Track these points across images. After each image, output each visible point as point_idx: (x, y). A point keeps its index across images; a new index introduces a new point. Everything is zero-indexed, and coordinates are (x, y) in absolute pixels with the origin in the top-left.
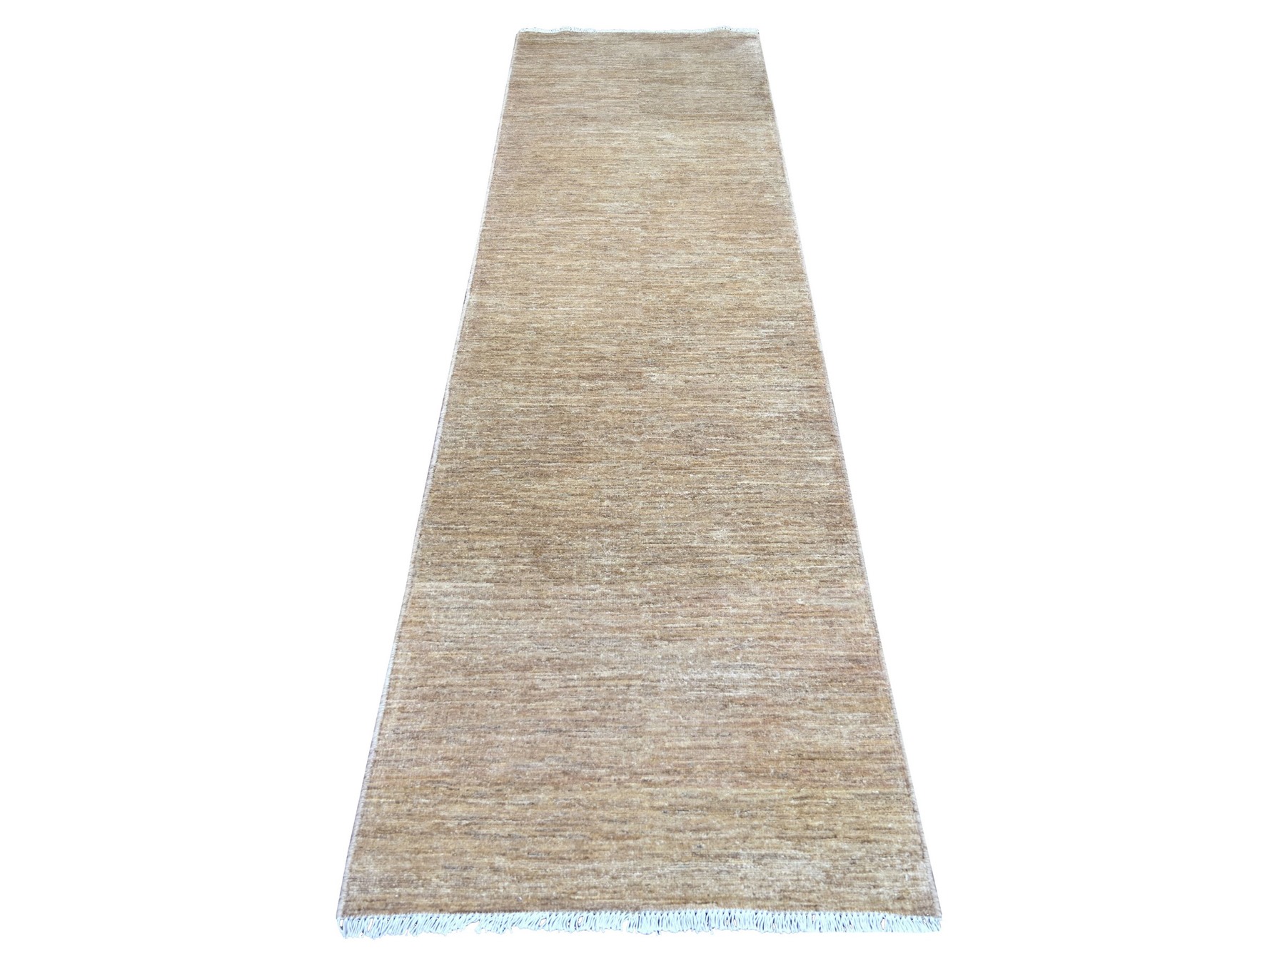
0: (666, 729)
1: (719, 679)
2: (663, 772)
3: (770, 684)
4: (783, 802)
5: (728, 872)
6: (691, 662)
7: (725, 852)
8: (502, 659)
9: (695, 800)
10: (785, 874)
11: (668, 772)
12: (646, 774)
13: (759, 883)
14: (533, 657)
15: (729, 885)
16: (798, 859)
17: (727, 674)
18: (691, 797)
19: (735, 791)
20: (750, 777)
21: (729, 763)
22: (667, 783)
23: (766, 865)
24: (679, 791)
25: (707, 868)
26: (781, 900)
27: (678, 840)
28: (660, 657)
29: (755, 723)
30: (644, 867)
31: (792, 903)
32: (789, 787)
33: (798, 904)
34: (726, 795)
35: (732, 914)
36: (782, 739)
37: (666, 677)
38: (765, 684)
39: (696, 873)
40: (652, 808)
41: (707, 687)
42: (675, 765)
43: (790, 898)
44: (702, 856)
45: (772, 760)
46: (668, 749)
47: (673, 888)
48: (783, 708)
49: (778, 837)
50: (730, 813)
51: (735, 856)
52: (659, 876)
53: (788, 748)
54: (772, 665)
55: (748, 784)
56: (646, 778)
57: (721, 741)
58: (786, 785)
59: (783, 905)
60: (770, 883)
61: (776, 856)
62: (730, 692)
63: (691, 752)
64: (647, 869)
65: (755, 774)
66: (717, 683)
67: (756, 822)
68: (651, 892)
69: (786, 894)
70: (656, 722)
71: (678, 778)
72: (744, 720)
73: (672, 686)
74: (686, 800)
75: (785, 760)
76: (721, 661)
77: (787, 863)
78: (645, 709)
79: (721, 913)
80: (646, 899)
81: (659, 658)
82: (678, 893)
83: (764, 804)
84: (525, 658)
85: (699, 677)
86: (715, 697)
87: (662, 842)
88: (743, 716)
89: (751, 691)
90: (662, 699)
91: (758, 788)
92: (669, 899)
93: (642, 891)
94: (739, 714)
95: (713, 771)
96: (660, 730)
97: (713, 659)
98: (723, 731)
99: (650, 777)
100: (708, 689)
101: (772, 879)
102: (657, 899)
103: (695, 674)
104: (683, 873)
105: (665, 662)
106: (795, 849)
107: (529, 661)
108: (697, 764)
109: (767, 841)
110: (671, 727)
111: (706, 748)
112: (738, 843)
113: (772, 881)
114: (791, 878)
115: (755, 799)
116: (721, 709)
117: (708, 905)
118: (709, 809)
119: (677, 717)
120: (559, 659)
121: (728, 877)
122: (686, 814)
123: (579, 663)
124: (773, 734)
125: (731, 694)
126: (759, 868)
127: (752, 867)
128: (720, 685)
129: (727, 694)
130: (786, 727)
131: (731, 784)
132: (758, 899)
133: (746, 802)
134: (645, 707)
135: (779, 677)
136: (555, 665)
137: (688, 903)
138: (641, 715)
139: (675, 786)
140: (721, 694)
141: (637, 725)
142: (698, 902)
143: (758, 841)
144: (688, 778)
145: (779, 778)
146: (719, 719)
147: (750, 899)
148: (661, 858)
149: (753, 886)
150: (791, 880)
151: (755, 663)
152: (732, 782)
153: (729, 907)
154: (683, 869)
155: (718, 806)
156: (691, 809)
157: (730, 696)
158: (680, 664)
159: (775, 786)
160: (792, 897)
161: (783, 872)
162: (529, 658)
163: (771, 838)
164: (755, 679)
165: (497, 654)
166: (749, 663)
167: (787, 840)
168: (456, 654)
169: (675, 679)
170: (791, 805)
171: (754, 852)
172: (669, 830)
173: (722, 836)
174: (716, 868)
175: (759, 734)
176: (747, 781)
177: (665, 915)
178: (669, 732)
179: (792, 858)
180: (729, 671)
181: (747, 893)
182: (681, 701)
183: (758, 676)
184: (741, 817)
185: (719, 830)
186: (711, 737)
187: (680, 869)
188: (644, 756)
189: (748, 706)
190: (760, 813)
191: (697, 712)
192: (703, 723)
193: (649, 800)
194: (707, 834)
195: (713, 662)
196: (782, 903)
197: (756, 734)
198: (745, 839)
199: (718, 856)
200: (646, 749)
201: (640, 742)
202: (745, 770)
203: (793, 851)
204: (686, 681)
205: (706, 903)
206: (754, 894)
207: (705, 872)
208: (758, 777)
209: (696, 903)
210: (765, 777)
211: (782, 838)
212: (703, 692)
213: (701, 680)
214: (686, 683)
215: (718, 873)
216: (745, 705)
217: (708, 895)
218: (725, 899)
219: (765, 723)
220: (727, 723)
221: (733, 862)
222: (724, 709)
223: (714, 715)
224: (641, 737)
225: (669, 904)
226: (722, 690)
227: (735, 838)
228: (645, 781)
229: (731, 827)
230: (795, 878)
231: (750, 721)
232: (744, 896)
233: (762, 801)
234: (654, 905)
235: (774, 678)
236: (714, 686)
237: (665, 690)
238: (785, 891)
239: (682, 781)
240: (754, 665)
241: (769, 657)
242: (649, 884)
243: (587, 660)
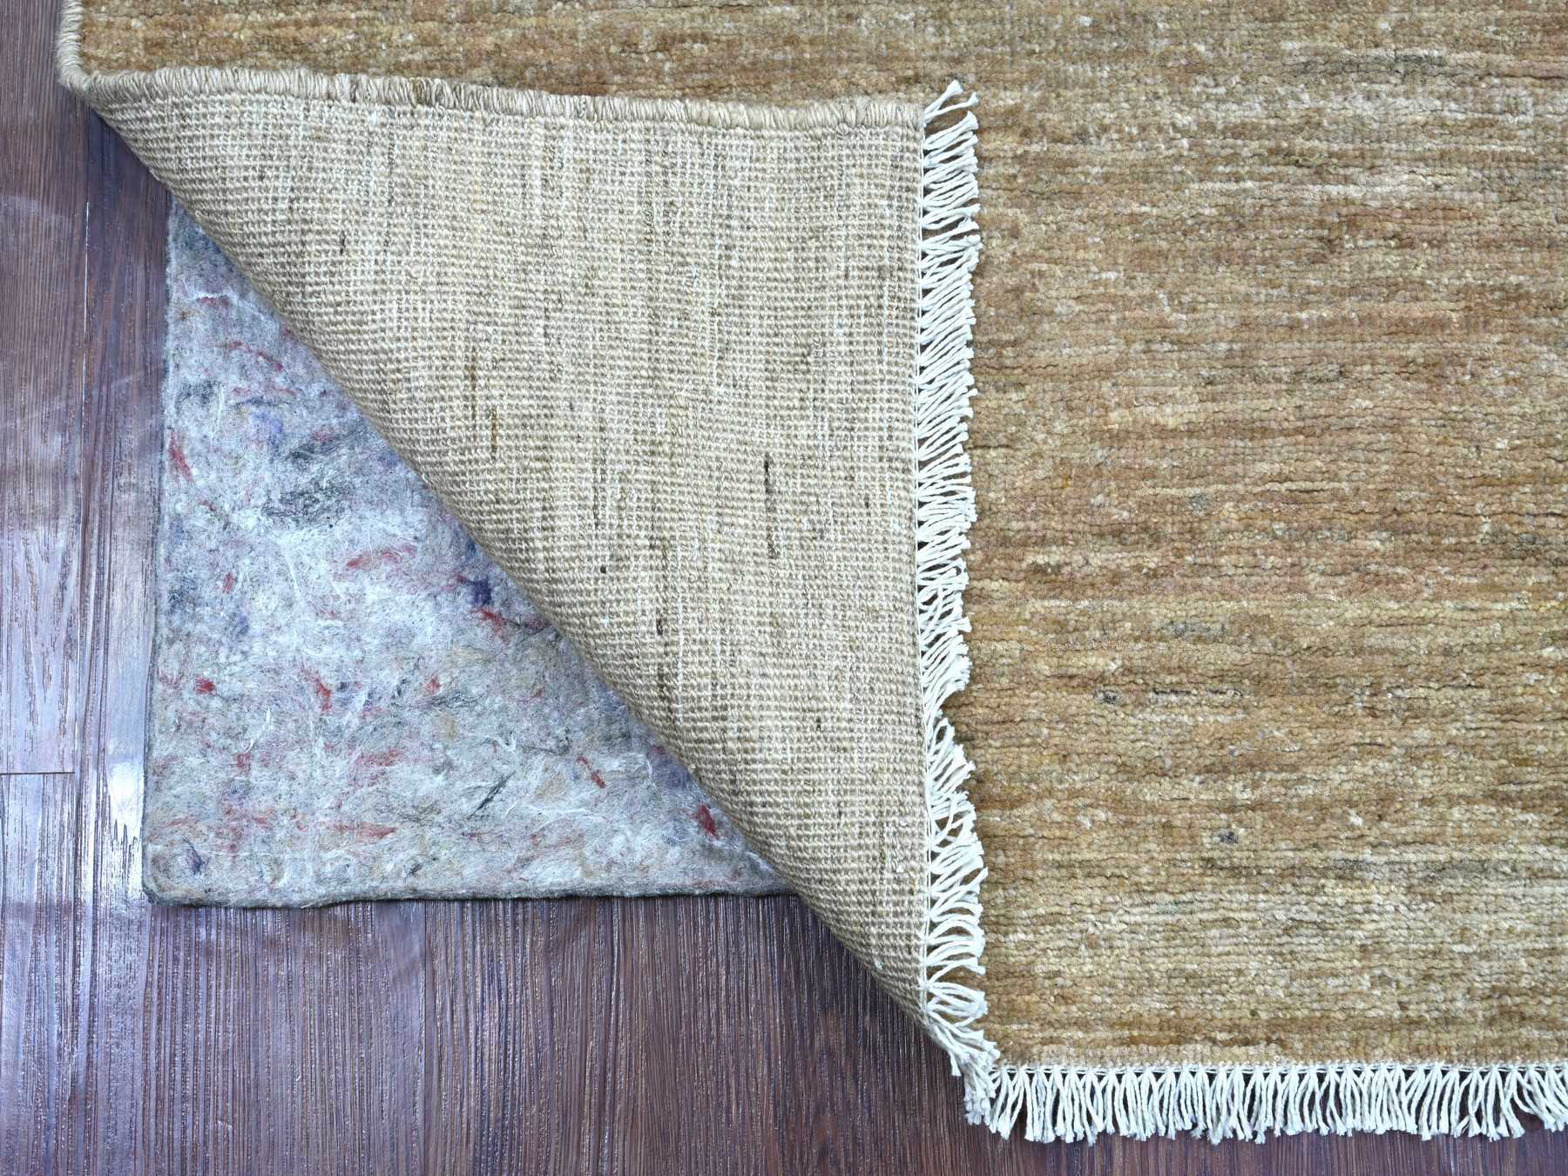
0: (1113, 351)
1: (1310, 124)
2: (1101, 536)
3: (1495, 147)
4: (1518, 654)
5: (1321, 928)
6: (1202, 48)
7: (1315, 858)
8: (488, 42)
9: (1213, 648)
10: (1510, 931)
11: (1118, 533)
12: (1043, 542)
13: (1422, 966)
14: (606, 30)
15: (1320, 973)
16: (1556, 877)
17: (1336, 101)
18: (1199, 639)
19: (1353, 610)
20: (1408, 552)
21: (1335, 495)
22: (1116, 578)
23: (1448, 898)
24: (1159, 611)
25: (1252, 915)
26: (1490, 1022)
27: (1152, 809)
28: (1086, 21)
29: (1437, 325)
30: (1041, 911)
31: (1530, 1033)
32: (1540, 592)
33: (1549, 1036)
34: (1327, 625)
35: (1331, 1077)
36: (1525, 393)
37: (1110, 118)
38: (1473, 145)
39: (1214, 932)
40: (1066, 679)
41: (1264, 161)
42: (1143, 505)
43: (1523, 1018)
44: (1235, 871)
45: (1486, 481)
46: (1116, 439)
47: (1140, 986)
48: (1537, 257)
49: (1490, 796)
50: (1335, 697)
51: (1349, 872)
52: (1092, 945)
53: (1544, 429)
54: (1506, 61)
55: (1402, 579)
56: (1041, 559)
57: (1310, 399)
58: (1531, 581)
59: (1498, 1043)
60: (1459, 964)
61: (1484, 868)
62: (1347, 180)
63: (1201, 447)
64: (1053, 919)
65: (1427, 540)
66: (1300, 142)
67: (1423, 734)
68: (1064, 999)
69: (1508, 1001)
70: (1072, 323)
71: (1152, 560)
72: (1394, 309)
73: (1132, 156)
74: (1186, 650)
75: (1532, 479)
76: (1320, 43)
77: (1519, 891)
78: (1035, 266)
79: (1293, 1077)
80: (1050, 1024)
81: (1082, 30)
82: (1153, 1004)
83: (1453, 665)
84: (573, 35)
85: (1235, 113)
86: (1293, 204)
87: (1102, 815)
88: (1393, 288)
89: (1426, 177)
90: (1092, 218)
91: (1437, 598)
92: (1123, 1025)
93: (1034, 998)
94: (1376, 282)
95: (1278, 527)
96: (1087, 355)
97: (1287, 35)
98: (1319, 357)
99: (1054, 556)
100: (1266, 170)
101: (1467, 949)
102: (1083, 1025)
103: (1220, 101)
104: (1174, 931)
105: (1107, 45)
106: (1549, 841)
107: (593, 51)
108: (1220, 498)
109: (1456, 813)
110: (1128, 343)
111: (1257, 431)
112: (1357, 821)
113: (1466, 957)
114: (1528, 945)
115: (1423, 642)
116: (1315, 260)
117: (1251, 1050)
118: (1261, 683)
119: (1152, 298)
120: (705, 39)
121: (1318, 946)
122: (1183, 705)
123: (779, 56)
124: (1495, 372)
125: (1353, 191)
126: (1421, 915)
127: (1402, 908)
128: (1312, 151)
129: (1334, 190)
130: (1545, 339)
131: (1341, 581)
132: (1418, 1023)
133: (1394, 653)
134: (1034, 257)
135: (1529, 119)
136: (692, 69)
137: (1190, 1040)
138: (1018, 291)
139: (1145, 590)
140: (1313, 193)
141: (1006, 337)
142: (1221, 1036)
143: (1426, 813)
144: (1189, 559)
145: (1508, 556)
146: (1305, 304)
147: (1390, 1027)
148: (1099, 881)
149: (1401, 977)
150: (1529, 953)
151: (1444, 51)
152: (1344, 573)
153: (1321, 1058)
154: (1169, 919)
155: (1294, 670)
156: (1197, 684)
157: (1348, 201)
158: (1163, 58)
159: (1492, 589)
160: (1528, 1011)
161: (1505, 925)
162: (592, 36)
163: (1469, 800)
164: (1443, 125)
165: (467, 19)
166: (1422, 52)
167: (1524, 809)
168: (314, 23)
169: (1143, 128)
170: (1540, 666)
171: (1410, 856)
172: (1124, 769)
173: (1307, 791)
174: (1281, 915)
175: (1448, 371)
176: (1399, 570)
177: (1111, 1078)
178: (1122, 363)
179: (1536, 875)
180: (1346, 89)
181: (1385, 1007)
182: (1166, 226)
183: (1453, 113)
184: (1372, 711)
185: (1294, 768)
186: (1273, 387)
187: (1161, 918)
188: (1033, 468)
189: (1411, 245)
190: (1440, 698)
191: (1227, 278)
192: (1245, 324)
193: (1052, 652)
194: (1255, 785)
195: (1288, 45)
196: (1493, 1034)
197: (1434, 371)
198: (1383, 803)
199: (1291, 872)
200: (1040, 437)
201: (1018, 408)
202: (1394, 522)
203: (1542, 849)
204: (1184, 132)
205: (1247, 1043)
206: (1403, 1006)
207: (1244, 929)
208: (1434, 552)
209: (1214, 1041)
210: (1458, 549)
211: (1507, 799)
212: (1249, 184)
213: (1240, 131)
214: (1185, 142)
215: (1287, 931)
216: (1404, 243)
217: (1253, 1013)
218: (1308, 1026)
219: (1468, 325)
220: (1332, 323)
221: (1337, 892)
222: (1322, 259)
223: (1284, 290)
224: (1020, 386)
225: (1122, 1042)
226: (1320, 174)
227: (1351, 803)
228: (1038, 569)
229: (1334, 751)
230: (1542, 944)
231: (1417, 311)
232: (1372, 1013)
233: (1447, 652)
234: (1076, 1044)
235: (1512, 120)
236: (1285, 155)
237: (1106, 178)
238: (1506, 992)
239: (1168, 571)
240: (1441, 63)
241: (1499, 22)
242: (1058, 974)
243: (812, 42)
